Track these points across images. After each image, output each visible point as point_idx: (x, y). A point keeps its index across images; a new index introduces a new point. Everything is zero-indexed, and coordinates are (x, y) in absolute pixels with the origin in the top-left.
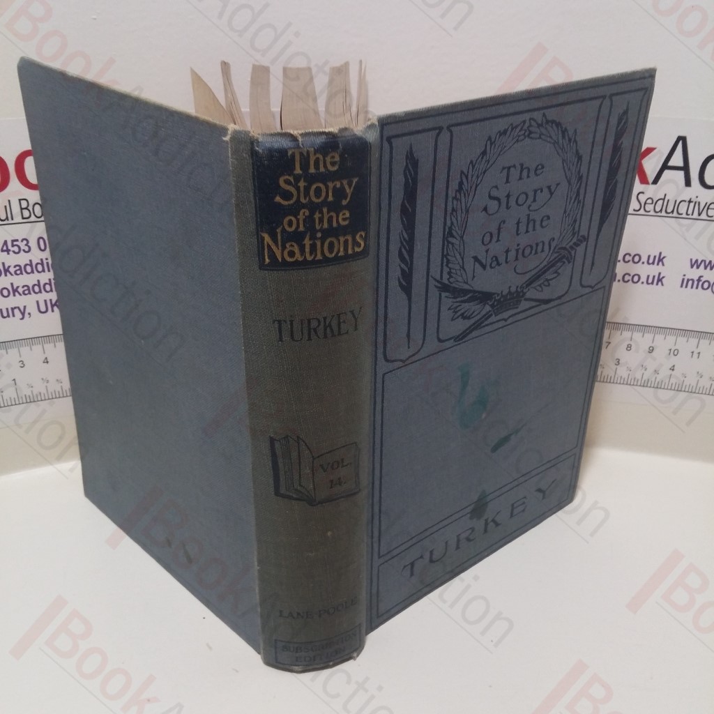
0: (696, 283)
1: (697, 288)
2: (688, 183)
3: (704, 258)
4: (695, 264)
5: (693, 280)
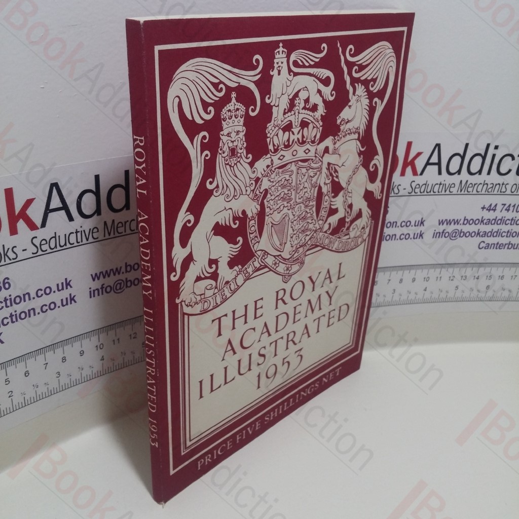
0: (441, 234)
1: (442, 237)
2: (440, 173)
3: (446, 218)
4: (441, 222)
5: (440, 233)
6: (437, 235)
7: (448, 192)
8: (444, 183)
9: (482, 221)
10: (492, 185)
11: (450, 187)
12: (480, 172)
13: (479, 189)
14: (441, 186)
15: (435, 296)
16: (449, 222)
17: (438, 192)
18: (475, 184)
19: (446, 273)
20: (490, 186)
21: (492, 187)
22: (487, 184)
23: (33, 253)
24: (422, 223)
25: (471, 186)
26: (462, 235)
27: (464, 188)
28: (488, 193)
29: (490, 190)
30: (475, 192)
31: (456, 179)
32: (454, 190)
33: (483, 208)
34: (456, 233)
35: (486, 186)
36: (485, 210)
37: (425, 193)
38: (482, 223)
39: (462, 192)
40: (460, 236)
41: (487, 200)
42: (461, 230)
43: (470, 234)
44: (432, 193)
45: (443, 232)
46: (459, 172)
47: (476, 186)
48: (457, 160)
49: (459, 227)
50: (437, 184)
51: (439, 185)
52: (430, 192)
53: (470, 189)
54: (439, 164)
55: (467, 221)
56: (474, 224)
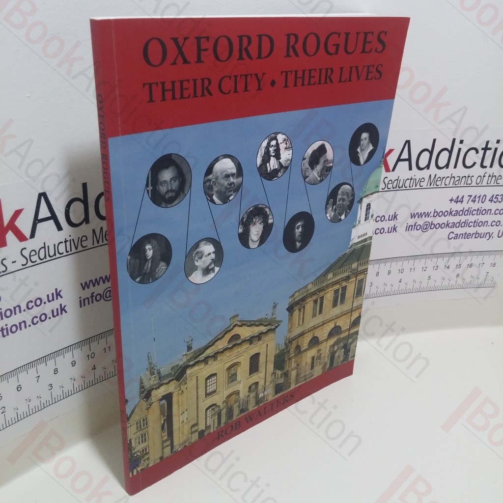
6: (409, 228)
7: (418, 186)
8: (415, 178)
9: (451, 213)
10: (459, 178)
11: (420, 182)
12: (447, 166)
13: (447, 183)
14: (412, 181)
15: (410, 286)
16: (420, 215)
17: (410, 187)
18: (443, 178)
19: (419, 264)
20: (457, 179)
21: (459, 180)
22: (454, 177)
23: (23, 265)
24: (395, 217)
25: (439, 179)
26: (432, 227)
27: (434, 182)
28: (455, 186)
29: (457, 183)
30: (443, 185)
31: (425, 174)
32: (424, 184)
33: (451, 200)
34: (427, 225)
35: (453, 179)
36: (453, 202)
37: (398, 188)
38: (451, 215)
39: (432, 186)
40: (431, 228)
41: (455, 193)
42: (432, 222)
43: (440, 226)
44: (404, 188)
45: (415, 225)
46: (428, 167)
47: (444, 179)
48: (426, 155)
49: (429, 220)
50: (409, 179)
51: (410, 180)
52: (402, 187)
53: (439, 183)
54: (409, 160)
55: (437, 214)
56: (443, 215)
